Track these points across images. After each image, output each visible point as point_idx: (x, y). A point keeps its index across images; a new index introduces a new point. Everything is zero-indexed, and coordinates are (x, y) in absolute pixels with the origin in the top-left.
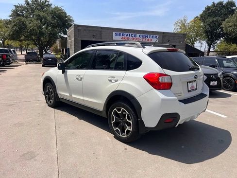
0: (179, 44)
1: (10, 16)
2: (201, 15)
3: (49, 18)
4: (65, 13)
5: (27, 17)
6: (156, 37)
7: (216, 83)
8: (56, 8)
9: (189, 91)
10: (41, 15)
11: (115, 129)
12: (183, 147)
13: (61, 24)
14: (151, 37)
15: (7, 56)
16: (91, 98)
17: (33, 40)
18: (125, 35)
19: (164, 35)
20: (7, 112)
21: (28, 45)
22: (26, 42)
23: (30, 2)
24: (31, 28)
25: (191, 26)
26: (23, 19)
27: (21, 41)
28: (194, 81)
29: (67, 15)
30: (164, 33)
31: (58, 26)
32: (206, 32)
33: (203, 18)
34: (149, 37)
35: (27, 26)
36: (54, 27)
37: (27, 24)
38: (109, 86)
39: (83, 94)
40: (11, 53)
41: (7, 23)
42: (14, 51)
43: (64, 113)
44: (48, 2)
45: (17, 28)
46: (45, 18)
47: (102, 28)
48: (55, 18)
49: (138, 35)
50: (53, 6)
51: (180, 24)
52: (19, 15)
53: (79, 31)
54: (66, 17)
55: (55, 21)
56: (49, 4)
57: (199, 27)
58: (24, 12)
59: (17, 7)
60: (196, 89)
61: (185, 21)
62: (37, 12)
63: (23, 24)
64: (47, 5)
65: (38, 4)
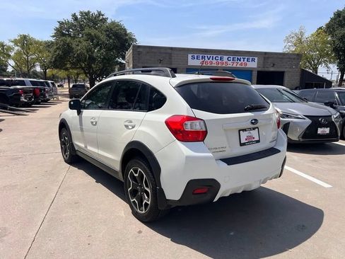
0: (290, 70)
1: (53, 36)
2: (327, 25)
3: (103, 37)
4: (125, 30)
5: (74, 38)
6: (253, 60)
7: (327, 130)
8: (113, 23)
9: (242, 145)
10: (93, 34)
11: (132, 200)
12: (232, 234)
13: (118, 44)
14: (246, 60)
15: (41, 90)
16: (104, 151)
17: (83, 68)
18: (206, 58)
19: (267, 56)
20: (6, 168)
21: (78, 74)
22: (76, 72)
23: (79, 17)
24: (79, 52)
25: (311, 41)
26: (69, 39)
27: (67, 69)
28: (254, 129)
29: (128, 32)
30: (266, 53)
31: (115, 47)
32: (336, 50)
33: (330, 28)
34: (242, 60)
35: (73, 49)
36: (109, 49)
37: (74, 46)
38: (125, 134)
39: (98, 146)
40: (49, 86)
41: (48, 45)
42: (52, 83)
43: (82, 172)
44: (103, 15)
45: (60, 53)
46: (98, 38)
47: (171, 48)
48: (110, 38)
49: (225, 58)
50: (109, 21)
51: (293, 40)
52: (64, 35)
53: (139, 53)
54: (126, 34)
55: (111, 41)
56: (103, 19)
57: (325, 43)
58: (71, 30)
59: (61, 23)
60: (258, 141)
61: (302, 34)
62: (87, 30)
63: (68, 46)
64: (101, 20)
65: (89, 19)
